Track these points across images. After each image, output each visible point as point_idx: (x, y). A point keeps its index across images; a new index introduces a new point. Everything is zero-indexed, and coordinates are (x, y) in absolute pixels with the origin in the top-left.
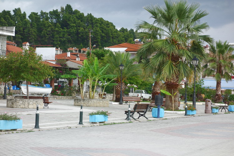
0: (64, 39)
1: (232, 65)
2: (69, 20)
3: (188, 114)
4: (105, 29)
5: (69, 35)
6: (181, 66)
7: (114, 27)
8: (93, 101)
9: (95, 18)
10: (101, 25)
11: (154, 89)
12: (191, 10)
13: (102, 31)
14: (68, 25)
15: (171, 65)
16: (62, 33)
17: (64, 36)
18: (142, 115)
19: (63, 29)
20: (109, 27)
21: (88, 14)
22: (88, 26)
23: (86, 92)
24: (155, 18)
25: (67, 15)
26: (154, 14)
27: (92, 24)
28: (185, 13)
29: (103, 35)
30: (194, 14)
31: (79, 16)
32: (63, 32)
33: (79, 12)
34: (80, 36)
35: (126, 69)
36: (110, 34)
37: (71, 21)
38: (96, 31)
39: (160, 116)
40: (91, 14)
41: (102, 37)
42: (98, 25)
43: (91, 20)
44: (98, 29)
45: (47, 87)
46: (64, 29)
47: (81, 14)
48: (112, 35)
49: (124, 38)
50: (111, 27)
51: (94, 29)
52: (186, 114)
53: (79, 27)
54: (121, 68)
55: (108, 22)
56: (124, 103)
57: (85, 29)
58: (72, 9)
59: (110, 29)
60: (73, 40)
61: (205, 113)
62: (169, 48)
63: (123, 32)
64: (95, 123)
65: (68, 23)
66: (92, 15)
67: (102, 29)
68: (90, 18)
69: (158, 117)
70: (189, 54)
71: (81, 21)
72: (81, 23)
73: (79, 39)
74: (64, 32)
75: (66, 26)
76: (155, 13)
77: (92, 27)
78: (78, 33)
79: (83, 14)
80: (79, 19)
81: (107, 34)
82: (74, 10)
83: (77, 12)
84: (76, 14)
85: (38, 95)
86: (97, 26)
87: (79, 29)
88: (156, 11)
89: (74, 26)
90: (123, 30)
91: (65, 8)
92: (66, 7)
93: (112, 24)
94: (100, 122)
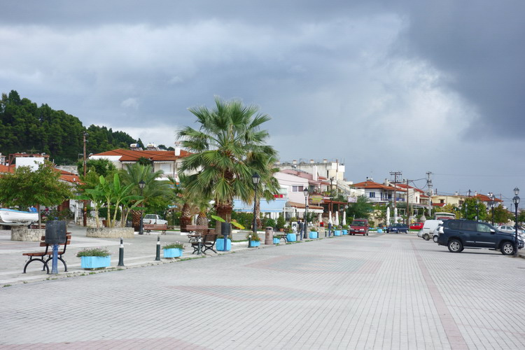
0: (8, 140)
1: (276, 180)
2: (15, 114)
3: (252, 245)
4: (69, 127)
5: (15, 135)
6: (237, 185)
7: (81, 123)
8: (113, 230)
9: (53, 111)
10: (62, 120)
11: (183, 214)
12: (248, 114)
13: (65, 130)
14: (14, 119)
15: (225, 184)
16: (4, 132)
17: (7, 136)
18: (209, 248)
19: (6, 125)
20: (73, 124)
21: (43, 105)
22: (42, 121)
23: (80, 218)
24: (203, 122)
25: (12, 106)
26: (202, 118)
27: (49, 119)
28: (241, 117)
29: (66, 134)
30: (252, 119)
31: (30, 108)
32: (6, 130)
33: (29, 101)
34: (31, 136)
35: (147, 186)
36: (76, 133)
37: (18, 114)
38: (56, 129)
39: (227, 249)
40: (47, 105)
41: (64, 137)
42: (58, 120)
43: (48, 114)
44: (58, 126)
45: (33, 212)
46: (8, 126)
47: (32, 104)
48: (78, 135)
49: (95, 140)
50: (77, 124)
51: (53, 126)
52: (249, 246)
53: (30, 123)
54: (141, 185)
55: (72, 116)
56: (145, 233)
57: (38, 126)
58: (18, 96)
59: (76, 127)
60: (21, 141)
61: (266, 244)
62: (223, 162)
63: (94, 131)
64: (170, 258)
65: (13, 118)
66: (49, 106)
67: (64, 127)
68: (45, 111)
69: (225, 250)
70: (247, 170)
71: (33, 115)
72: (33, 118)
73: (30, 140)
74: (8, 129)
75: (10, 122)
76: (202, 116)
77: (49, 123)
78: (28, 132)
79: (35, 104)
80: (29, 111)
81: (71, 134)
82: (21, 98)
83: (26, 101)
84: (26, 104)
85: (22, 222)
86: (56, 123)
87: (31, 126)
88: (204, 115)
89: (22, 122)
90: (93, 128)
91: (8, 95)
92: (10, 94)
93: (77, 119)
94: (176, 258)
